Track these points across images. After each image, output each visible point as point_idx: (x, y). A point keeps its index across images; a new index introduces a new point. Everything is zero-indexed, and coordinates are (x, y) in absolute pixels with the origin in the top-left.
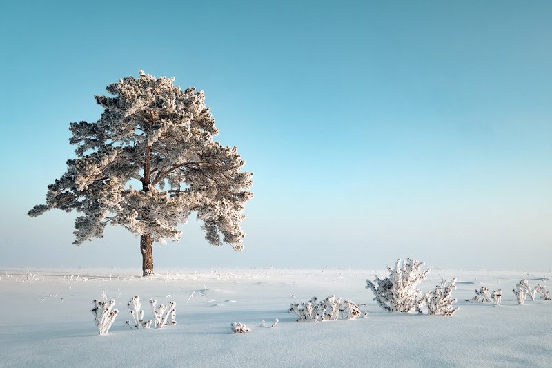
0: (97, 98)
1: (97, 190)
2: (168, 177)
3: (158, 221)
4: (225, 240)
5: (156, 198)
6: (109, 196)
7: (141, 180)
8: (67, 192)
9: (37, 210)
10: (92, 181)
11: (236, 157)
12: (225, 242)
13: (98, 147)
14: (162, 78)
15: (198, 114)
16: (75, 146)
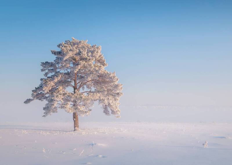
0: (52, 51)
1: (53, 93)
2: (86, 85)
3: (79, 107)
4: (112, 113)
5: (78, 96)
6: (57, 96)
7: (73, 87)
8: (41, 92)
9: (28, 101)
10: (50, 89)
11: (114, 77)
12: (112, 114)
13: (54, 72)
14: (81, 41)
15: (98, 57)
16: (44, 73)
